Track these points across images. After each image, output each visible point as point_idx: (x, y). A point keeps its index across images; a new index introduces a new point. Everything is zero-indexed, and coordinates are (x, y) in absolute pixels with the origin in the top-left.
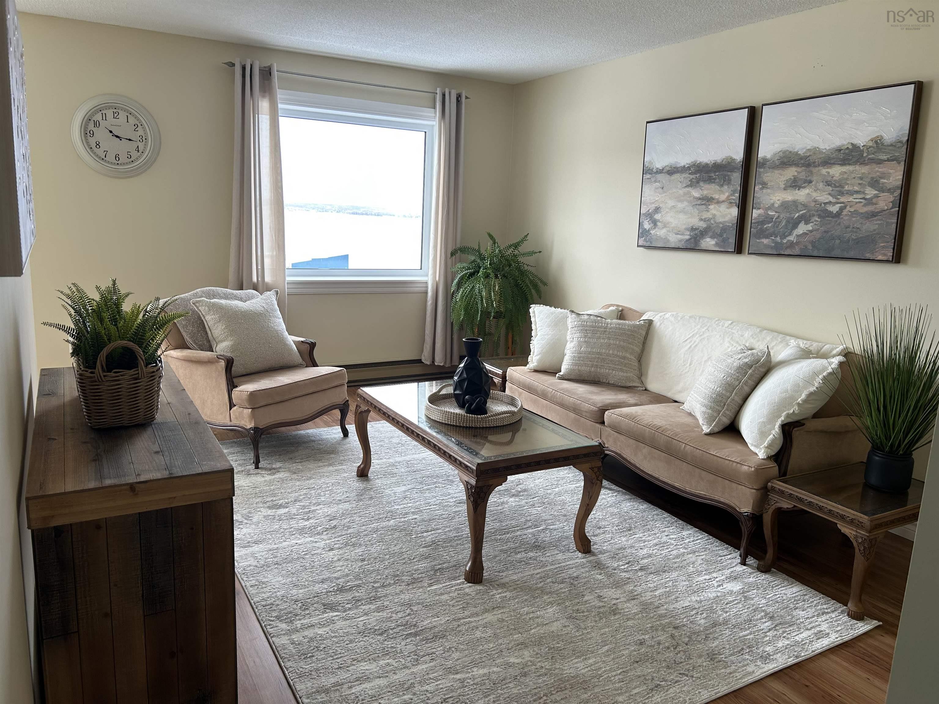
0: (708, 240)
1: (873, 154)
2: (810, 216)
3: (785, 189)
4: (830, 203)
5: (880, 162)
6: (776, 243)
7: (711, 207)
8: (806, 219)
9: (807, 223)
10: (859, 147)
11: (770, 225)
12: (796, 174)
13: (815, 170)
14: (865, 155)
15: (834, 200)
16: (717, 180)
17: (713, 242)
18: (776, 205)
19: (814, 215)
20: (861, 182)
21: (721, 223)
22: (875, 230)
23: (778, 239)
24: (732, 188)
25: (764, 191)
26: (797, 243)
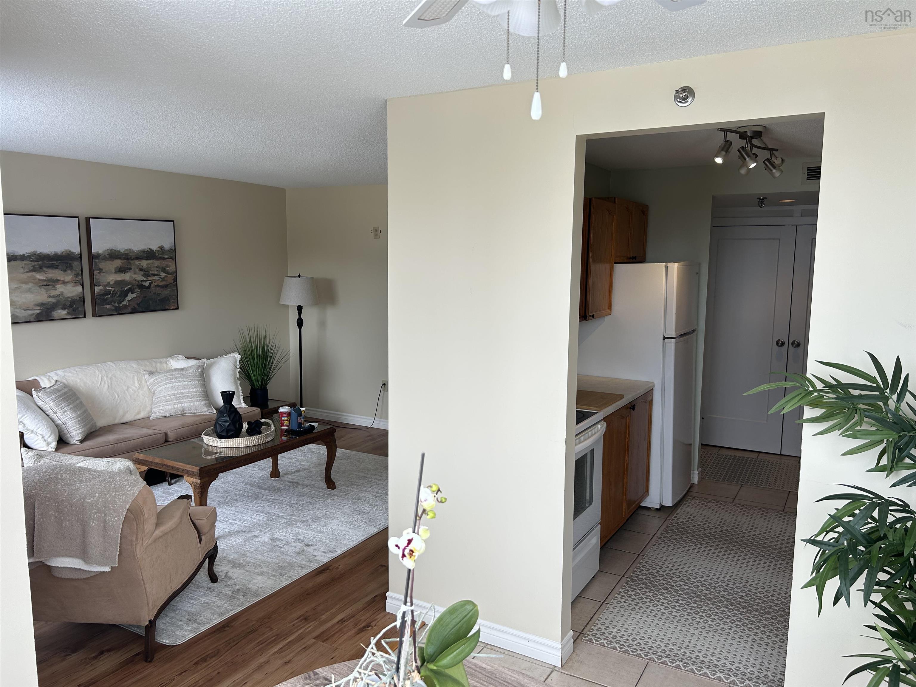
0: (60, 311)
1: (161, 255)
2: (134, 289)
3: (115, 273)
4: (144, 281)
5: (164, 259)
6: (116, 307)
7: (58, 286)
8: (131, 290)
9: (132, 293)
10: (153, 251)
11: (109, 296)
12: (121, 264)
13: (132, 262)
14: (157, 255)
15: (145, 279)
16: (60, 267)
17: (64, 312)
18: (112, 283)
19: (136, 288)
20: (157, 269)
21: (69, 297)
22: (168, 294)
23: (116, 304)
24: (74, 272)
25: (101, 274)
26: (129, 306)
